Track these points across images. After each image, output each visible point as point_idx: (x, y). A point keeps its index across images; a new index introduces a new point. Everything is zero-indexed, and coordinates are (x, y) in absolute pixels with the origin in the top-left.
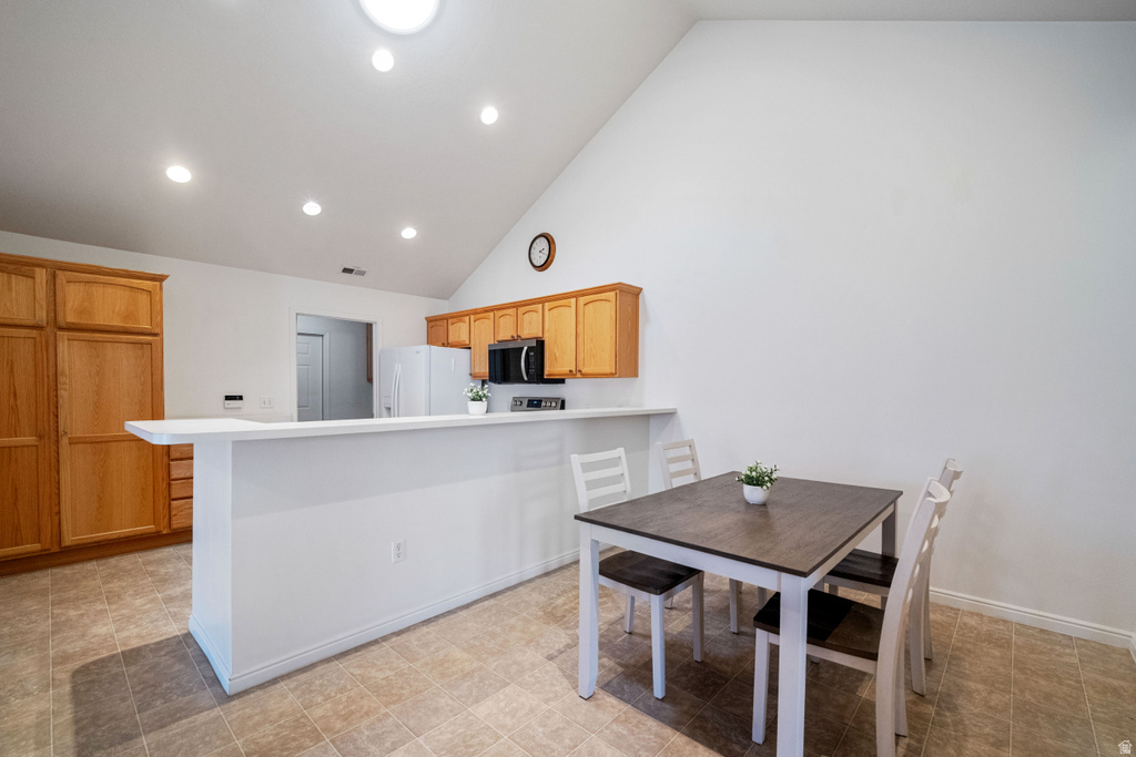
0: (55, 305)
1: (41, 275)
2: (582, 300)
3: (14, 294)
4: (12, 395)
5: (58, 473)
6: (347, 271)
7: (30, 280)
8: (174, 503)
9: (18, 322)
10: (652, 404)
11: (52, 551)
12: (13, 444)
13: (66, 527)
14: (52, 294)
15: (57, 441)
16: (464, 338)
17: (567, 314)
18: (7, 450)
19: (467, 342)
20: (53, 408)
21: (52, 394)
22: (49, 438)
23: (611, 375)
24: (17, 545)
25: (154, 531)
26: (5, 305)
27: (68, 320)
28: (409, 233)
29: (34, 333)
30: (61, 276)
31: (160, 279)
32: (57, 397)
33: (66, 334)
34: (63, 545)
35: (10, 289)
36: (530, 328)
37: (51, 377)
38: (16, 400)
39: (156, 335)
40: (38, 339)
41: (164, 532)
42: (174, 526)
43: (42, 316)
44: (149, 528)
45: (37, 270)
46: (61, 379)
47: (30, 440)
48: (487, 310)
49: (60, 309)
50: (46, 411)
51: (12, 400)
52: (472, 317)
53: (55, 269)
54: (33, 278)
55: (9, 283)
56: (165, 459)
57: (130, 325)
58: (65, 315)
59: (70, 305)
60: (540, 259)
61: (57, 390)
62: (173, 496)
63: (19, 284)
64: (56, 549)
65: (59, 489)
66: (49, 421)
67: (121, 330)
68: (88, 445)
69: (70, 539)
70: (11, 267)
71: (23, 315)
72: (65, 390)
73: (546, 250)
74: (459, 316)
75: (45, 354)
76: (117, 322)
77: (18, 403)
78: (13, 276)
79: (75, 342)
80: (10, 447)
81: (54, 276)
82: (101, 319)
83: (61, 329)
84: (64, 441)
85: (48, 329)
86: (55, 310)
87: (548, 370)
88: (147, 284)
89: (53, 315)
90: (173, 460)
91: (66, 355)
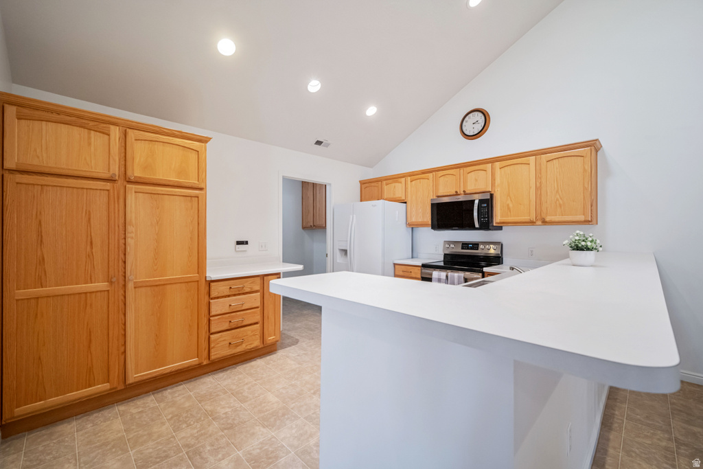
0: (125, 160)
1: (115, 132)
2: (544, 158)
3: (92, 148)
4: (89, 243)
5: (125, 315)
6: (319, 143)
7: (106, 137)
8: (212, 336)
9: (95, 175)
11: (119, 389)
12: (89, 290)
13: (131, 366)
14: (123, 150)
15: (125, 286)
16: (400, 194)
18: (83, 296)
19: (403, 198)
20: (122, 256)
21: (122, 241)
22: (118, 283)
23: (586, 222)
24: (90, 386)
25: (197, 363)
26: (85, 159)
27: (135, 175)
28: (371, 111)
29: (108, 186)
30: (132, 134)
31: (204, 140)
32: (125, 244)
33: (133, 186)
34: (128, 382)
35: (89, 144)
36: (476, 184)
37: (121, 227)
38: (92, 248)
39: (201, 189)
40: (111, 191)
41: (205, 363)
42: (213, 357)
43: (115, 169)
44: (194, 361)
45: (112, 127)
46: (129, 228)
47: (102, 285)
48: (425, 172)
49: (129, 164)
50: (116, 257)
51: (89, 248)
52: (409, 178)
53: (127, 127)
54: (109, 135)
55: (89, 138)
56: (207, 297)
57: (182, 180)
58: (133, 170)
59: (137, 160)
61: (125, 239)
62: (212, 331)
63: (97, 139)
64: (121, 387)
65: (125, 330)
66: (118, 266)
67: (176, 184)
68: (149, 288)
69: (134, 376)
70: (91, 124)
71: (99, 169)
72: (132, 238)
74: (394, 178)
75: (116, 205)
76: (173, 178)
77: (94, 250)
78: (92, 132)
79: (141, 194)
80: (86, 293)
81: (125, 134)
82: (160, 176)
83: (130, 182)
84: (130, 285)
85: (119, 182)
86: (125, 165)
87: (499, 219)
88: (195, 145)
89: (123, 169)
90: (212, 299)
91: (133, 206)
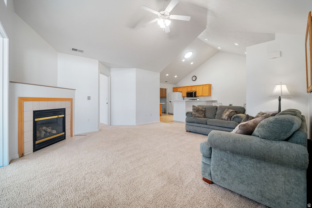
2: (203, 86)
6: (166, 82)
10: (213, 99)
16: (181, 91)
17: (201, 88)
23: (208, 96)
36: (194, 90)
48: (186, 87)
52: (183, 88)
60: (194, 79)
73: (195, 78)
74: (180, 88)
87: (197, 95)
